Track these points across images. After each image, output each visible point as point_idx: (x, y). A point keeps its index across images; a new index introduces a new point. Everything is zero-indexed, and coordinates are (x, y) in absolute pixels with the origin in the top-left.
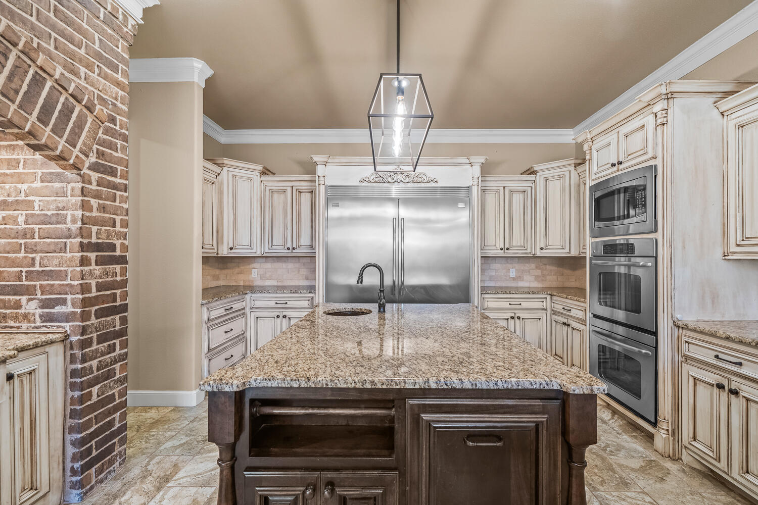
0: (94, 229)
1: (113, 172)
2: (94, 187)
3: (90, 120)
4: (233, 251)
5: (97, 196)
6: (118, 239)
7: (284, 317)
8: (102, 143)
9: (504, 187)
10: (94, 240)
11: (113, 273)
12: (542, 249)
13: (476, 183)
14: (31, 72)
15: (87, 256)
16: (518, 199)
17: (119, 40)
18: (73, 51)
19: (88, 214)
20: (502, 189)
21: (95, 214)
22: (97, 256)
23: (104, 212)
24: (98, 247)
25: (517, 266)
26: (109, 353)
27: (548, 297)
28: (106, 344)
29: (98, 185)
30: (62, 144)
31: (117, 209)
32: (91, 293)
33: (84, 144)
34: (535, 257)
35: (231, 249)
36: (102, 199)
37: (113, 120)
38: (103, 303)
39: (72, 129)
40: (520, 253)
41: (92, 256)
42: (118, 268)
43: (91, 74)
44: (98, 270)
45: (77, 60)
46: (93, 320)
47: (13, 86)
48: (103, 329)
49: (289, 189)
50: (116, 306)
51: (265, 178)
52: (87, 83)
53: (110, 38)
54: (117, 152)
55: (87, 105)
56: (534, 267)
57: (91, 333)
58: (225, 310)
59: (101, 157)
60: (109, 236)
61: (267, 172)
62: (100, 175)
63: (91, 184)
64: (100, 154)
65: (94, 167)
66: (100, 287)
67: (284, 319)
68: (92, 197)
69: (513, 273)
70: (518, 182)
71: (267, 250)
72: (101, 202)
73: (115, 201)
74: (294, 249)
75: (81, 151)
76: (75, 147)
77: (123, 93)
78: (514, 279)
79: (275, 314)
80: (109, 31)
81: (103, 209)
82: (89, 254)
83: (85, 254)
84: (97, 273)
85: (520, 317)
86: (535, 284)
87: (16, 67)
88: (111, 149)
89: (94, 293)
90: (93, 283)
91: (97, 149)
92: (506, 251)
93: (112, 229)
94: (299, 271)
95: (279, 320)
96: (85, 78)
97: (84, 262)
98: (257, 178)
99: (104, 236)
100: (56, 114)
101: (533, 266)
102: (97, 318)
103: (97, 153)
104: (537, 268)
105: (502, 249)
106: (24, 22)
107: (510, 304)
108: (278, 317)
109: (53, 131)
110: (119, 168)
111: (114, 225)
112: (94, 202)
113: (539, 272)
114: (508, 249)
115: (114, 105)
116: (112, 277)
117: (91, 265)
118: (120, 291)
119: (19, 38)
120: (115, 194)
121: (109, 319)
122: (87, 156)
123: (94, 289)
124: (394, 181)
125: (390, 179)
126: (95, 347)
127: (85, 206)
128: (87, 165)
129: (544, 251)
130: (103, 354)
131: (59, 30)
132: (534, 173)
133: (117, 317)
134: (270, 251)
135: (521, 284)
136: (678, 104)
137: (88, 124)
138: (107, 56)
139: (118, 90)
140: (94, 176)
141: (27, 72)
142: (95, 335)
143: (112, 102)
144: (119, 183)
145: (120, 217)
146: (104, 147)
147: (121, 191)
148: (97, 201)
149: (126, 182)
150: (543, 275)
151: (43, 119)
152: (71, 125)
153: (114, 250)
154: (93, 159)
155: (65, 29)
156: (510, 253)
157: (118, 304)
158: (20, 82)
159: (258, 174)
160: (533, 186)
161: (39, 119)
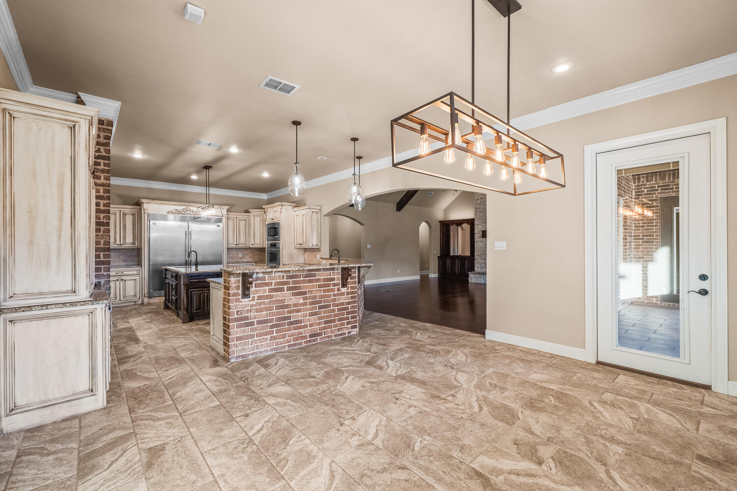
7: (122, 280)
9: (236, 218)
12: (252, 245)
13: (224, 215)
16: (242, 223)
25: (242, 252)
27: (255, 264)
34: (250, 248)
40: (243, 246)
49: (118, 213)
67: (121, 281)
69: (240, 255)
70: (243, 216)
78: (241, 258)
79: (116, 279)
86: (250, 260)
92: (237, 246)
94: (119, 257)
95: (118, 282)
101: (249, 252)
104: (251, 253)
105: (235, 245)
108: (118, 280)
113: (252, 254)
114: (238, 244)
124: (185, 213)
125: (183, 213)
129: (254, 245)
132: (249, 212)
135: (244, 260)
136: (284, 207)
150: (253, 256)
156: (239, 246)
160: (249, 218)
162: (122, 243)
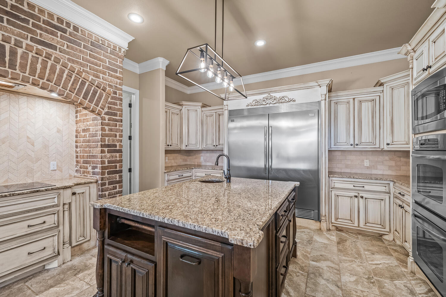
0: (107, 138)
1: (115, 115)
2: (107, 121)
3: (104, 95)
4: (187, 147)
5: (108, 125)
6: (117, 143)
8: (110, 103)
9: (354, 99)
10: (107, 143)
11: (115, 156)
12: (388, 144)
13: (324, 98)
14: (80, 80)
15: (103, 150)
16: (366, 106)
17: (117, 59)
18: (97, 69)
19: (104, 133)
20: (352, 101)
21: (107, 132)
22: (108, 149)
23: (111, 131)
24: (108, 146)
25: (371, 158)
26: (114, 189)
27: (392, 183)
28: (112, 186)
29: (108, 121)
30: (93, 105)
31: (117, 130)
32: (105, 164)
33: (102, 105)
34: (383, 151)
35: (187, 146)
36: (110, 126)
37: (115, 93)
38: (111, 169)
39: (97, 99)
41: (106, 149)
42: (118, 154)
43: (105, 76)
44: (108, 155)
45: (99, 72)
46: (106, 175)
47: (74, 87)
48: (111, 179)
49: (215, 114)
50: (117, 170)
51: (204, 109)
52: (103, 80)
53: (114, 59)
54: (117, 106)
55: (103, 89)
56: (388, 159)
57: (105, 180)
58: (179, 176)
59: (110, 109)
60: (113, 141)
61: (205, 106)
62: (110, 116)
63: (105, 120)
64: (109, 108)
65: (106, 114)
66: (109, 162)
68: (106, 126)
69: (367, 163)
71: (205, 147)
72: (110, 127)
73: (116, 126)
74: (217, 146)
75: (101, 108)
76: (98, 106)
77: (120, 81)
78: (368, 168)
80: (113, 57)
81: (111, 130)
82: (104, 149)
83: (103, 148)
84: (108, 156)
85: (363, 197)
87: (75, 80)
88: (114, 105)
89: (107, 164)
90: (106, 160)
91: (108, 106)
92: (356, 146)
93: (115, 138)
96: (102, 78)
97: (102, 152)
98: (199, 109)
99: (111, 141)
100: (90, 94)
102: (108, 175)
103: (108, 107)
104: (390, 159)
105: (352, 145)
106: (77, 63)
107: (354, 186)
109: (89, 101)
110: (118, 113)
111: (116, 136)
112: (107, 128)
113: (393, 163)
114: (357, 145)
115: (116, 87)
116: (115, 158)
117: (105, 153)
118: (119, 164)
119: (75, 69)
120: (117, 123)
121: (113, 175)
122: (103, 109)
123: (107, 163)
124: (266, 103)
125: (264, 103)
126: (107, 186)
127: (103, 129)
128: (103, 113)
129: (390, 146)
130: (111, 190)
131: (91, 62)
132: (382, 85)
133: (118, 175)
134: (206, 147)
135: (374, 172)
137: (104, 96)
138: (112, 67)
139: (118, 80)
140: (107, 117)
141: (79, 81)
142: (107, 181)
143: (115, 86)
144: (118, 119)
145: (119, 133)
146: (111, 105)
147: (119, 122)
148: (108, 127)
149: (121, 118)
151: (85, 97)
152: (96, 98)
153: (116, 147)
154: (106, 110)
155: (94, 61)
157: (118, 169)
158: (76, 85)
159: (200, 108)
160: (381, 95)
161: (83, 98)
162: (217, 144)
